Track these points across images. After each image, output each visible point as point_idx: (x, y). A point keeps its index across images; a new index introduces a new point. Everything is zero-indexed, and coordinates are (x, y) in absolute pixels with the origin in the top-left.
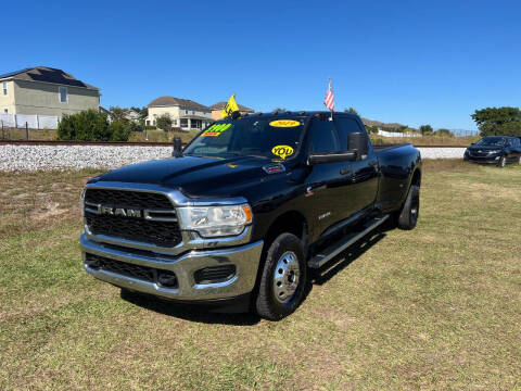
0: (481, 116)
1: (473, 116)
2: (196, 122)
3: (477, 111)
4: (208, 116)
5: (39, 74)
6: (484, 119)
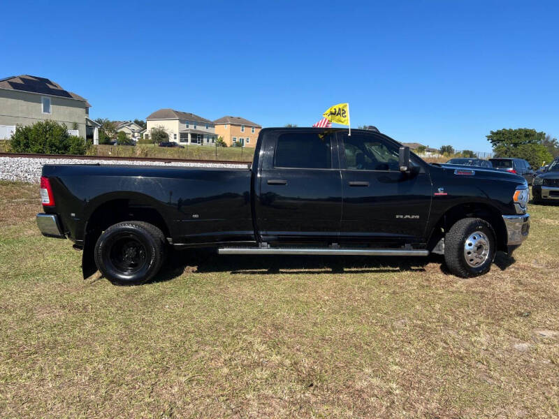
0: (496, 138)
1: (489, 138)
2: (197, 137)
3: (492, 133)
4: (210, 130)
5: (21, 82)
6: (499, 141)
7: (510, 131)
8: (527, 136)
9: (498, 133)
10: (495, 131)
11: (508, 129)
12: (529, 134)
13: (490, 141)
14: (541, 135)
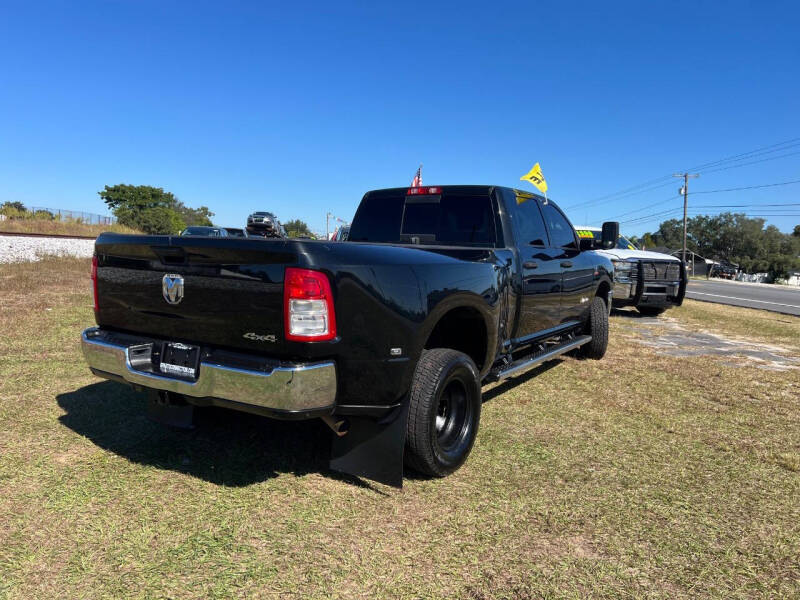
1: (103, 195)
3: (107, 188)
6: (118, 201)
7: (131, 188)
8: (153, 196)
9: (116, 189)
10: (111, 186)
11: (127, 184)
12: (156, 195)
13: (105, 200)
14: (169, 197)
